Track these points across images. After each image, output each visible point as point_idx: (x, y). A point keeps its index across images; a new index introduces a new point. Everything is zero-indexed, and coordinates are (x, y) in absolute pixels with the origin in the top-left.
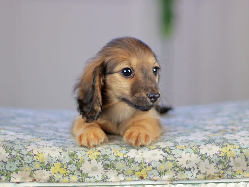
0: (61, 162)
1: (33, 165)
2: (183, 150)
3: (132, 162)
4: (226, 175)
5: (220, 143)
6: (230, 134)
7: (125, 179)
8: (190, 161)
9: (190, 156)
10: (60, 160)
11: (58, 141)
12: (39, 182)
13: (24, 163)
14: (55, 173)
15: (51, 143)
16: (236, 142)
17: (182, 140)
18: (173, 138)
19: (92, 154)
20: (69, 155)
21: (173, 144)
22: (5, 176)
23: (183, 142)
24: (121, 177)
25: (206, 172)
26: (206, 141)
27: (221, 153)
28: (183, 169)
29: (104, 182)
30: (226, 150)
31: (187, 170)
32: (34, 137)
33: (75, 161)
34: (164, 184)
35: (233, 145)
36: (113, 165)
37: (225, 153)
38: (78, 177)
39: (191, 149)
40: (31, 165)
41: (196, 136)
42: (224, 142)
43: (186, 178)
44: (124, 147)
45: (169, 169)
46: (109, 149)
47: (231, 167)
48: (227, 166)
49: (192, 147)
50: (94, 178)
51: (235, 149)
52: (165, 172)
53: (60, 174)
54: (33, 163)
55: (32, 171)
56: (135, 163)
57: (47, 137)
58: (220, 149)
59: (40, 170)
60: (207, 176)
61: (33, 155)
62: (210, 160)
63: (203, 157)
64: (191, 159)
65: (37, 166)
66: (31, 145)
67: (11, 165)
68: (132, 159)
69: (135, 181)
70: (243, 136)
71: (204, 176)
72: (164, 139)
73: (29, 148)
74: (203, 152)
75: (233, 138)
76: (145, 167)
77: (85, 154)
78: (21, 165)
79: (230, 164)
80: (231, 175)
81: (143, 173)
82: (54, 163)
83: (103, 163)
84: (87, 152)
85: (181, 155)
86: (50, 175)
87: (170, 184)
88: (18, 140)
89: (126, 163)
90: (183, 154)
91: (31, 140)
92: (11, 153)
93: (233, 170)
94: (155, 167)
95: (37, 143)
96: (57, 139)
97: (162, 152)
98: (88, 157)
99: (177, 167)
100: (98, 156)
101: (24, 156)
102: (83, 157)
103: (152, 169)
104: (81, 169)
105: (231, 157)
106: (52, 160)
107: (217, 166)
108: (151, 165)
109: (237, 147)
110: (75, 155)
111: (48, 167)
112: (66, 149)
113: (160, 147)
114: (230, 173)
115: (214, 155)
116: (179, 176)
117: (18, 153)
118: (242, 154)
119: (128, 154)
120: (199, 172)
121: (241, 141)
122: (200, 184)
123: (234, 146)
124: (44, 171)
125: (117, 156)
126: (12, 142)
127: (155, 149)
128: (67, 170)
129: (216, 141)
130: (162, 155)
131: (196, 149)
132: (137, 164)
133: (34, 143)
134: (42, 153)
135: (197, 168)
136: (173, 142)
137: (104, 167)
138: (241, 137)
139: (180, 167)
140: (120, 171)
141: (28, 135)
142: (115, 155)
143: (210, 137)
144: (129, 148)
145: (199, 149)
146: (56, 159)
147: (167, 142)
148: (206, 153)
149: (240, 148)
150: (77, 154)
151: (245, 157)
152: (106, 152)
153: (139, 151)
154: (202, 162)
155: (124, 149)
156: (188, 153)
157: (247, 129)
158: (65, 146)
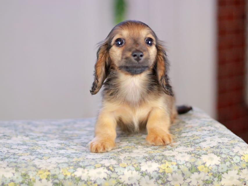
0: (14, 182)
2: (125, 168)
3: (79, 180)
5: (159, 160)
6: (169, 150)
8: (132, 178)
9: (132, 173)
10: (14, 180)
11: (12, 160)
15: (4, 164)
16: (173, 158)
17: (125, 157)
18: (117, 156)
19: (42, 174)
20: (22, 175)
21: (117, 162)
23: (126, 160)
26: (147, 158)
27: (160, 169)
28: (126, 185)
30: (164, 166)
33: (27, 181)
35: (171, 161)
36: (62, 183)
37: (164, 170)
39: (133, 167)
41: (138, 153)
42: (162, 159)
44: (71, 166)
46: (58, 168)
47: (169, 182)
48: (165, 180)
49: (134, 165)
51: (173, 165)
56: (82, 181)
57: (2, 156)
58: (159, 166)
62: (150, 176)
63: (143, 174)
64: (133, 175)
68: (79, 177)
70: (181, 153)
72: (108, 156)
74: (143, 169)
75: (171, 155)
76: (91, 184)
77: (36, 174)
79: (168, 179)
82: (8, 183)
83: (52, 182)
84: (37, 172)
85: (123, 173)
90: (126, 171)
93: (171, 184)
94: (100, 184)
96: (11, 158)
97: (106, 170)
98: (39, 176)
99: (120, 183)
100: (48, 176)
105: (169, 173)
106: (6, 180)
107: (157, 181)
108: (96, 182)
109: (175, 164)
110: (27, 175)
112: (18, 170)
113: (105, 165)
115: (153, 171)
118: (179, 170)
119: (76, 173)
121: (179, 157)
123: (172, 163)
125: (65, 175)
127: (99, 167)
129: (156, 158)
131: (137, 166)
135: (138, 183)
136: (117, 159)
137: (54, 185)
138: (179, 153)
139: (123, 183)
142: (63, 174)
143: (151, 153)
144: (76, 167)
145: (140, 166)
146: (10, 180)
147: (111, 159)
148: (146, 170)
149: (177, 165)
150: (29, 174)
151: (181, 172)
152: (55, 171)
153: (85, 169)
154: (143, 179)
155: (71, 167)
156: (130, 170)
157: (185, 145)
158: (18, 166)
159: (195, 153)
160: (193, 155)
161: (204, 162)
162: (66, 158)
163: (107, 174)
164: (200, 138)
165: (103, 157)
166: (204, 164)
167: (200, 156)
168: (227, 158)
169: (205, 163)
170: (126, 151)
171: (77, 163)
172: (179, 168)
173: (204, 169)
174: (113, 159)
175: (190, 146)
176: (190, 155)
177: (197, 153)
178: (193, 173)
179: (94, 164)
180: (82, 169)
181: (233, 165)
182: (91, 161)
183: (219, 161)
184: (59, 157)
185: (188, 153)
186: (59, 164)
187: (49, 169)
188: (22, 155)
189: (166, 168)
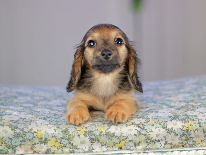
0: (56, 138)
1: (33, 140)
2: (153, 125)
3: (113, 136)
4: (188, 145)
5: (183, 119)
6: (191, 110)
7: (108, 150)
8: (159, 135)
9: (159, 130)
10: (55, 136)
11: (53, 119)
12: (38, 153)
13: (26, 139)
14: (51, 146)
15: (47, 122)
16: (195, 118)
17: (153, 116)
18: (145, 115)
19: (80, 130)
20: (62, 132)
21: (145, 120)
22: (11, 149)
23: (153, 118)
24: (104, 148)
25: (172, 142)
26: (172, 118)
27: (184, 127)
28: (154, 140)
29: (90, 152)
30: (188, 124)
31: (156, 141)
32: (33, 116)
33: (67, 136)
34: (138, 153)
35: (194, 120)
36: (98, 139)
37: (187, 127)
38: (70, 149)
39: (160, 125)
40: (32, 140)
41: (163, 113)
42: (186, 118)
43: (156, 148)
44: (106, 124)
45: (143, 141)
46: (94, 126)
47: (192, 139)
48: (189, 137)
49: (161, 123)
50: (83, 149)
51: (195, 124)
52: (139, 144)
53: (55, 146)
54: (34, 139)
55: (33, 145)
56: (115, 137)
57: (44, 116)
58: (183, 124)
59: (39, 144)
60: (173, 146)
61: (33, 132)
62: (175, 133)
63: (169, 131)
64: (160, 132)
65: (37, 141)
66: (31, 124)
67: (16, 141)
68: (112, 134)
69: (115, 150)
70: (202, 113)
71: (170, 146)
72: (138, 116)
73: (30, 127)
74: (169, 127)
75: (193, 115)
76: (123, 140)
77: (75, 131)
78: (24, 140)
79: (191, 136)
80: (192, 145)
81: (122, 144)
82: (50, 138)
83: (89, 138)
84: (76, 129)
85: (152, 130)
86: (47, 148)
87: (143, 152)
88: (21, 120)
89: (108, 137)
90: (154, 128)
91: (31, 119)
92: (15, 131)
93: (193, 140)
94: (131, 139)
95: (36, 121)
96: (52, 118)
97: (137, 128)
98: (78, 133)
99: (149, 139)
100: (86, 132)
101: (26, 133)
102: (73, 133)
103: (128, 141)
104: (72, 142)
105: (192, 130)
106: (49, 136)
107: (181, 138)
108: (128, 138)
109: (197, 122)
110: (67, 131)
111: (45, 142)
112: (59, 127)
113: (135, 123)
114: (191, 143)
115: (178, 129)
116: (150, 146)
117: (21, 131)
118: (201, 128)
119: (110, 130)
120: (166, 142)
121: (200, 117)
122: (167, 152)
123: (195, 122)
124: (43, 145)
125: (100, 131)
126: (16, 122)
127: (130, 125)
128: (61, 144)
129: (180, 117)
130: (136, 130)
131: (164, 124)
132: (117, 138)
133: (34, 122)
134: (40, 130)
135: (164, 140)
136: (145, 118)
137: (90, 140)
138: (200, 113)
139: (151, 139)
140: (103, 143)
141: (28, 114)
142: (99, 131)
143: (175, 113)
144: (110, 125)
145: (167, 124)
146: (52, 135)
147: (140, 118)
148: (172, 128)
149: (199, 123)
150: (69, 131)
151: (203, 130)
152: (92, 128)
153: (118, 127)
154: (169, 135)
156: (158, 128)
157: (205, 106)
158: (58, 124)
162: (100, 118)
163: (138, 131)
165: (133, 117)
170: (152, 111)
174: (142, 118)
180: (116, 127)
184: (95, 117)
186: (95, 122)
187: (86, 126)
188: (62, 115)
189: (189, 126)
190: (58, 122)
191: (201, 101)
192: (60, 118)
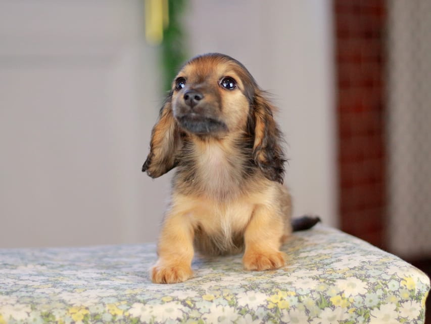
2: (212, 301)
3: (137, 323)
5: (267, 289)
6: (282, 275)
8: (224, 318)
9: (223, 310)
11: (23, 294)
15: (12, 299)
16: (290, 286)
17: (211, 286)
18: (196, 285)
19: (76, 313)
20: (42, 316)
21: (198, 293)
23: (212, 290)
26: (246, 287)
27: (269, 303)
30: (277, 298)
35: (287, 290)
37: (276, 304)
39: (225, 300)
41: (230, 280)
42: (272, 288)
44: (123, 301)
46: (101, 305)
48: (278, 322)
49: (226, 297)
51: (290, 296)
57: (6, 289)
58: (267, 298)
62: (254, 315)
63: (242, 311)
64: (226, 314)
68: (136, 318)
70: (302, 278)
72: (183, 287)
74: (242, 303)
75: (286, 281)
77: (66, 314)
79: (283, 320)
84: (68, 310)
85: (209, 310)
90: (213, 307)
96: (21, 291)
97: (181, 306)
98: (71, 317)
100: (86, 316)
105: (284, 309)
107: (264, 323)
109: (293, 294)
110: (50, 315)
112: (36, 307)
113: (178, 299)
118: (301, 304)
119: (131, 311)
121: (298, 284)
123: (289, 293)
125: (113, 314)
127: (170, 302)
129: (261, 286)
130: (180, 309)
131: (232, 299)
136: (197, 289)
138: (298, 278)
142: (111, 313)
143: (252, 280)
144: (131, 302)
145: (237, 299)
147: (187, 290)
148: (247, 305)
149: (298, 295)
150: (54, 314)
151: (305, 308)
152: (98, 308)
153: (146, 305)
154: (242, 319)
155: (123, 303)
156: (220, 306)
157: (307, 267)
158: (34, 301)
159: (325, 278)
160: (322, 280)
161: (341, 291)
162: (112, 291)
163: (183, 312)
164: (331, 257)
165: (174, 288)
166: (341, 293)
167: (334, 281)
168: (378, 284)
169: (343, 292)
170: (210, 279)
171: (132, 296)
172: (299, 301)
173: (342, 301)
174: (191, 290)
175: (315, 268)
176: (318, 281)
177: (329, 278)
178: (323, 309)
179: (161, 298)
180: (142, 305)
181: (388, 294)
182: (155, 293)
183: (365, 288)
184: (102, 289)
185: (313, 278)
186: (102, 298)
187: (86, 305)
188: (40, 287)
189: (278, 301)
190: (33, 297)
191: (300, 261)
192: (37, 290)
